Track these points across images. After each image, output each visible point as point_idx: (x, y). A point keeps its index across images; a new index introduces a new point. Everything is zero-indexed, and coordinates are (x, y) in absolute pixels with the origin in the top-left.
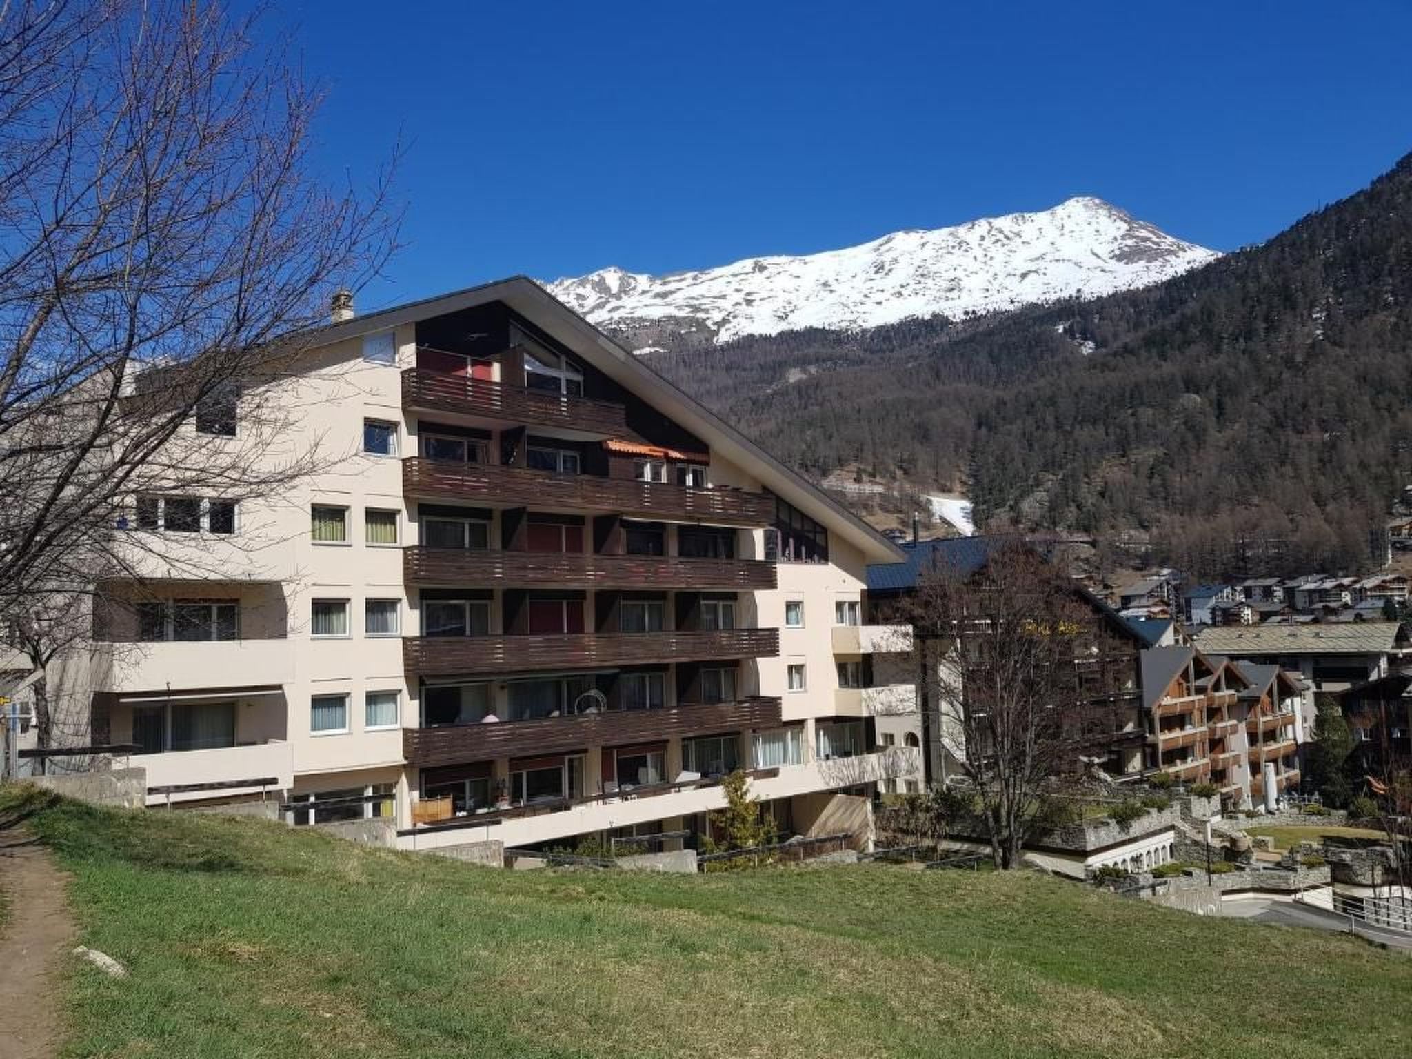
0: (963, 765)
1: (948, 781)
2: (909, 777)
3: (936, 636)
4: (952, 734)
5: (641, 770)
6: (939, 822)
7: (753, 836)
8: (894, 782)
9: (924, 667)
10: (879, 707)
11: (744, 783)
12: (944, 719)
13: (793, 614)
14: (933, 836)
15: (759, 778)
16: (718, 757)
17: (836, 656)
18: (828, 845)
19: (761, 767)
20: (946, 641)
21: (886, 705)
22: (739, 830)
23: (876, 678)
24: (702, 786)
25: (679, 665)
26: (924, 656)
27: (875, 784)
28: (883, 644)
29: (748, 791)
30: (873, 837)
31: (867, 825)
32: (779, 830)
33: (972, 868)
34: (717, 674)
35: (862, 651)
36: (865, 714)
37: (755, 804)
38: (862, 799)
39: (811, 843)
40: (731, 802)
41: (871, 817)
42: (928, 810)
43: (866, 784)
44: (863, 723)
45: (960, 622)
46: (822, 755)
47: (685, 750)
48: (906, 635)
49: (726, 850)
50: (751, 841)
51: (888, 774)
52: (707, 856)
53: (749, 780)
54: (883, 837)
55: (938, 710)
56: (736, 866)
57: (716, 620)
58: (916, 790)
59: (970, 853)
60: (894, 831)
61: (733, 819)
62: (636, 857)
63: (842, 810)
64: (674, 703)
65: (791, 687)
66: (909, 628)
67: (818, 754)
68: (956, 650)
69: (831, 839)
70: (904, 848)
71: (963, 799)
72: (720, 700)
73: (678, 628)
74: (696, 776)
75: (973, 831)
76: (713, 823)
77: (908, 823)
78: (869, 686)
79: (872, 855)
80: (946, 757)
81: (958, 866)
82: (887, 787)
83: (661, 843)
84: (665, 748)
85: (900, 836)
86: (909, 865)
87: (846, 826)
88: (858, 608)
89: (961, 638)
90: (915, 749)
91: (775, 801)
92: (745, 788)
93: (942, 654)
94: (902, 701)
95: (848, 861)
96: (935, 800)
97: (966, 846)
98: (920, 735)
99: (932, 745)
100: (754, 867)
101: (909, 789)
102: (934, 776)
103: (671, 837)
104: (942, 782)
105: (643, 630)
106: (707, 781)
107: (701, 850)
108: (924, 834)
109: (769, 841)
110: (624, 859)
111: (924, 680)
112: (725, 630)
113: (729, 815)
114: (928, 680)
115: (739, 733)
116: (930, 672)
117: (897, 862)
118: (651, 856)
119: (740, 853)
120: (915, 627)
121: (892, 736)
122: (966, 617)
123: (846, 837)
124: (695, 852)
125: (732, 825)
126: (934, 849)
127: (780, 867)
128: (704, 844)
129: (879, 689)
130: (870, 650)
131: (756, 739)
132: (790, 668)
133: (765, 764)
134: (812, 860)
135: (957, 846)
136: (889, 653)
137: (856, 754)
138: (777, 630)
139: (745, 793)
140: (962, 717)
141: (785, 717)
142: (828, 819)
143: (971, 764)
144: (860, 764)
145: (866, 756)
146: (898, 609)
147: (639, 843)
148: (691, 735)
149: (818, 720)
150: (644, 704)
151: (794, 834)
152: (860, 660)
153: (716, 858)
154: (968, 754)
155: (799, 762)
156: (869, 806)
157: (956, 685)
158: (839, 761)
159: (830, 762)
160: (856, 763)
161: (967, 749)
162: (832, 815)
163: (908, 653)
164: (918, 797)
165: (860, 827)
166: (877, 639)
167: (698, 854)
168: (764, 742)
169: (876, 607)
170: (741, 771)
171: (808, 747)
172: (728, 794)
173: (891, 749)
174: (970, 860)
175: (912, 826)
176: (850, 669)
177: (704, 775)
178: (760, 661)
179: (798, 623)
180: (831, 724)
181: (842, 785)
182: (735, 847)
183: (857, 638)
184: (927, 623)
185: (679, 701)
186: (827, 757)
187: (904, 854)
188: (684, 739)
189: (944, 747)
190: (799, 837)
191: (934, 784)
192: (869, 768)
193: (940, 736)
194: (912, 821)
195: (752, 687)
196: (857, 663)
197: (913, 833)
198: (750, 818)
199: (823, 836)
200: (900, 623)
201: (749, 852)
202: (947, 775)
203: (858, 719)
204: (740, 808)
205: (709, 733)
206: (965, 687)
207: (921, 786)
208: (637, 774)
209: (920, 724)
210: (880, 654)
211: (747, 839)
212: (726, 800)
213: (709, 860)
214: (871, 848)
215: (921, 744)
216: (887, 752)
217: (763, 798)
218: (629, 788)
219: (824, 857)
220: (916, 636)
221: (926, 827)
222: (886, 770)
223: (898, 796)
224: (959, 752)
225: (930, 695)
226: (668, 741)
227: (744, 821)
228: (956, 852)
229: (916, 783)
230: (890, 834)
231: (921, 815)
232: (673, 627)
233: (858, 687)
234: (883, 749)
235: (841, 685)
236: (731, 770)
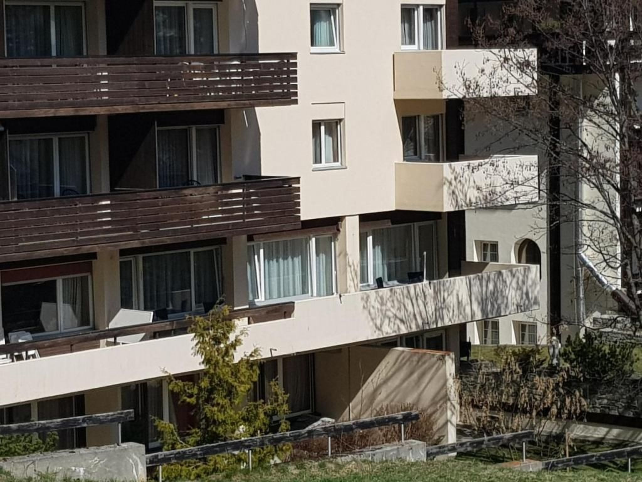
0: (615, 294)
1: (588, 323)
2: (521, 317)
3: (579, 69)
4: (599, 240)
5: (45, 306)
6: (570, 393)
7: (246, 420)
8: (496, 325)
9: (555, 122)
10: (473, 195)
11: (231, 328)
12: (586, 214)
13: (322, 27)
14: (558, 416)
15: (257, 320)
16: (186, 285)
17: (398, 103)
18: (378, 432)
19: (261, 300)
20: (593, 78)
21: (485, 191)
22: (222, 408)
23: (469, 145)
24: (156, 335)
25: (113, 119)
26: (556, 104)
27: (462, 327)
28: (484, 81)
29: (237, 342)
30: (455, 419)
31: (446, 398)
32: (292, 408)
33: (624, 468)
34: (185, 136)
35: (445, 95)
36: (448, 207)
37: (250, 365)
38: (438, 354)
39: (348, 429)
40: (207, 361)
41: (453, 386)
42: (552, 371)
43: (446, 329)
44: (444, 223)
45: (623, 42)
46: (371, 281)
47: (125, 268)
48: (524, 65)
49: (198, 443)
50: (242, 428)
51: (483, 311)
52: (161, 454)
53: (241, 323)
54: (472, 418)
55: (576, 198)
56: (215, 470)
57: (182, 39)
58: (534, 338)
59: (622, 444)
60: (493, 408)
61: (211, 391)
62: (37, 456)
63: (402, 374)
64: (105, 188)
65: (317, 159)
66: (532, 54)
67: (364, 278)
68: (613, 92)
69: (381, 423)
70: (508, 435)
71: (613, 353)
72: (188, 183)
73: (112, 50)
74: (147, 317)
75: (628, 407)
76: (174, 396)
77: (516, 394)
78: (456, 158)
79: (453, 449)
80: (588, 278)
81: (599, 466)
82: (484, 336)
83: (82, 432)
84: (89, 269)
85: (501, 415)
86: (516, 466)
87: (410, 400)
88: (442, 16)
89: (622, 70)
90: (534, 268)
91: (287, 359)
92: (232, 337)
93: (588, 102)
94: (514, 183)
95: (411, 458)
96: (564, 355)
97: (615, 432)
98: (543, 245)
99: (563, 259)
100: (246, 472)
101: (521, 337)
102: (564, 312)
103: (100, 421)
104: (580, 323)
105: (46, 53)
106: (165, 325)
107: (152, 445)
108: (545, 413)
109: (274, 427)
110: (16, 459)
111: (554, 145)
112: (198, 55)
113: (205, 384)
114: (563, 146)
115: (223, 241)
116: (564, 133)
117: (496, 460)
118: (64, 453)
119: (222, 449)
120: (541, 52)
121: (494, 246)
122: (631, 35)
123: (407, 418)
124: (142, 447)
125: (208, 400)
126: (559, 438)
127: (293, 470)
128: (159, 434)
129: (476, 162)
130: (459, 93)
131: (253, 252)
132: (316, 125)
133: (269, 295)
134: (349, 457)
135: (599, 432)
136: (493, 98)
137: (430, 278)
138: (294, 55)
139: (234, 346)
140: (618, 214)
141: (306, 214)
142: (376, 390)
143: (630, 294)
144: (437, 292)
145: (447, 280)
146: (511, 18)
147: (43, 432)
148: (135, 244)
149: (364, 219)
150: (49, 191)
151: (317, 415)
152: (443, 110)
153: (181, 457)
154: (624, 274)
155: (330, 292)
156: (450, 367)
157: (608, 154)
158: (400, 288)
159: (384, 292)
160: (430, 292)
161: (624, 267)
162: (385, 382)
163: (527, 98)
164: (536, 351)
165: (434, 403)
166: (472, 74)
167: (148, 451)
168: (268, 257)
169: (474, 14)
170: (226, 309)
171: (347, 264)
172: (201, 348)
173: (491, 268)
174: (620, 455)
175: (523, 399)
176: (423, 128)
177: (160, 315)
178: (260, 111)
179: (331, 43)
180: (387, 224)
181: (404, 330)
182: (215, 437)
183: (437, 70)
184: (563, 44)
185: (113, 184)
186: (380, 283)
187: (505, 446)
188: (123, 252)
189: (584, 263)
190: (328, 421)
191: (564, 328)
192: (452, 301)
193: (578, 246)
194: (524, 391)
195: (247, 160)
196: (436, 118)
197: (524, 412)
198: (242, 389)
199: (366, 418)
200: (514, 44)
201: (239, 445)
202: (589, 311)
203: (436, 216)
204: (225, 373)
205: (168, 240)
206: (624, 158)
207: (542, 332)
208: (38, 313)
209: (544, 224)
210: (479, 101)
211: (235, 424)
212: (200, 358)
213: (166, 460)
214: (452, 438)
215: (544, 258)
216: (485, 274)
217: (265, 354)
218: (23, 338)
219: (368, 453)
220: (543, 68)
221: (548, 401)
222: (483, 303)
223: (500, 350)
224: (609, 272)
225: (563, 171)
226: (94, 256)
227: (230, 393)
228: (598, 443)
229: (533, 327)
230: (485, 414)
231: (540, 382)
232: (103, 50)
233: (437, 160)
234: (478, 268)
235: (406, 158)
236: (208, 307)
